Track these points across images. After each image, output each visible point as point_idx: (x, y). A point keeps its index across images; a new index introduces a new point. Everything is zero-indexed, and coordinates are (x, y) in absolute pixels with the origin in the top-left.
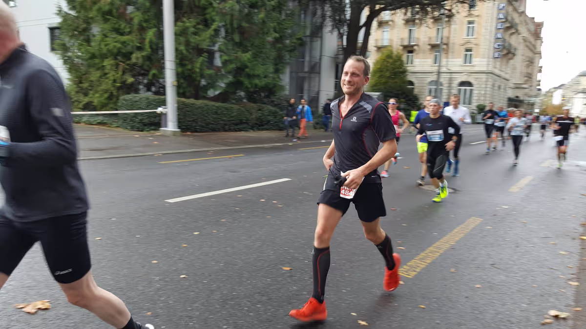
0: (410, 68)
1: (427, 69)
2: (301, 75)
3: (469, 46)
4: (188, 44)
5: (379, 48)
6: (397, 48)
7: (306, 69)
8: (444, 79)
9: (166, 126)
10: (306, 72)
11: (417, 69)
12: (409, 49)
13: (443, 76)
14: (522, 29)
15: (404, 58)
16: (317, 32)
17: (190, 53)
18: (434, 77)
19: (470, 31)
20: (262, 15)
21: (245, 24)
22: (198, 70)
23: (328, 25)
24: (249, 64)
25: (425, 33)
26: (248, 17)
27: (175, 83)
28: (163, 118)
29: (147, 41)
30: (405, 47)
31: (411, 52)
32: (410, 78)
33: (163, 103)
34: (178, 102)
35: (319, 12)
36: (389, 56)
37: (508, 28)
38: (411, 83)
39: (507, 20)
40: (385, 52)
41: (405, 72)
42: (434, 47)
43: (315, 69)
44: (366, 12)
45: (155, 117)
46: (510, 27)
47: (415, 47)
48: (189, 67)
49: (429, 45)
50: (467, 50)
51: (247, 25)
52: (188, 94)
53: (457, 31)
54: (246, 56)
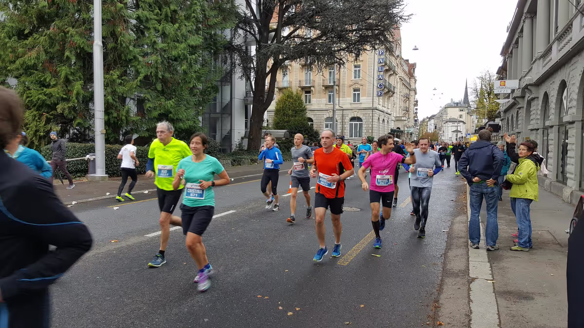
0: (308, 107)
1: (323, 107)
2: (212, 115)
3: (357, 86)
4: (114, 93)
5: (280, 89)
6: (295, 89)
7: (218, 110)
8: (338, 116)
9: (95, 173)
10: (218, 113)
11: (313, 107)
12: (307, 90)
13: (337, 113)
14: (399, 70)
15: (303, 98)
16: (228, 78)
17: (116, 102)
18: (327, 115)
19: (357, 74)
20: (184, 67)
21: (167, 75)
22: (124, 118)
23: (238, 72)
24: (172, 110)
25: (319, 77)
26: (169, 68)
27: (104, 131)
28: (90, 165)
29: (75, 92)
30: (303, 88)
31: (309, 92)
32: (309, 115)
33: (92, 150)
34: (106, 149)
35: (229, 61)
36: (290, 96)
37: (387, 71)
38: (311, 120)
39: (386, 64)
40: (287, 93)
41: (304, 110)
42: (327, 88)
43: (227, 110)
44: (270, 62)
45: (82, 164)
46: (389, 70)
47: (312, 88)
48: (115, 115)
49: (323, 86)
50: (355, 91)
51: (169, 76)
52: (112, 140)
53: (346, 74)
54: (170, 103)
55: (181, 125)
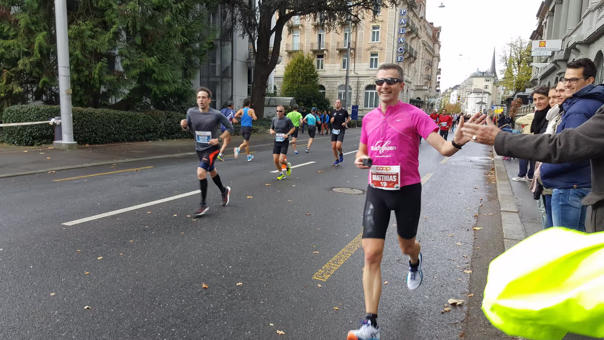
0: (320, 73)
1: (337, 73)
2: (212, 79)
3: (374, 50)
4: (84, 47)
5: (290, 53)
6: (307, 52)
7: (218, 74)
8: (352, 83)
9: (61, 139)
10: (217, 77)
11: (327, 74)
12: (320, 54)
13: (351, 80)
14: (422, 34)
15: (315, 63)
16: (227, 35)
17: (86, 57)
18: (343, 82)
19: (375, 36)
20: (168, 18)
21: (148, 27)
22: (96, 76)
23: (239, 30)
24: (156, 69)
25: (334, 38)
26: (152, 20)
27: (71, 91)
28: (56, 129)
29: (36, 45)
30: (315, 52)
31: (322, 56)
32: (321, 82)
33: (57, 113)
34: (73, 112)
35: (229, 16)
36: (301, 61)
37: (409, 33)
38: (322, 87)
39: (408, 25)
40: (297, 56)
41: (316, 76)
42: (342, 52)
43: (227, 74)
44: (275, 17)
45: (47, 129)
46: (410, 31)
47: (325, 52)
48: (87, 73)
49: (337, 49)
50: (372, 55)
51: (151, 28)
52: (86, 103)
53: (363, 36)
54: (151, 61)
55: (167, 87)
